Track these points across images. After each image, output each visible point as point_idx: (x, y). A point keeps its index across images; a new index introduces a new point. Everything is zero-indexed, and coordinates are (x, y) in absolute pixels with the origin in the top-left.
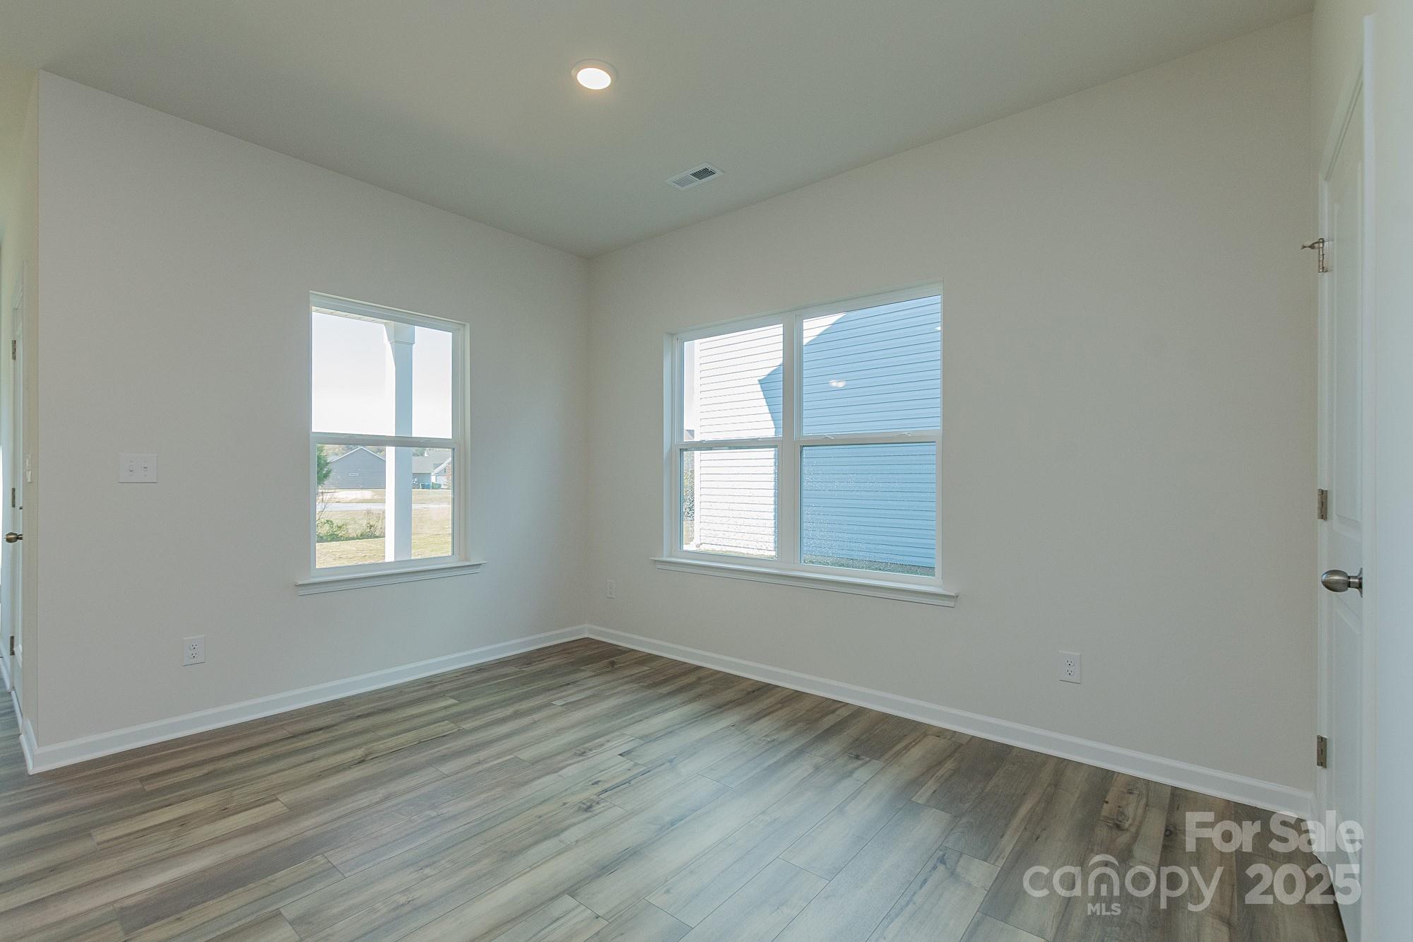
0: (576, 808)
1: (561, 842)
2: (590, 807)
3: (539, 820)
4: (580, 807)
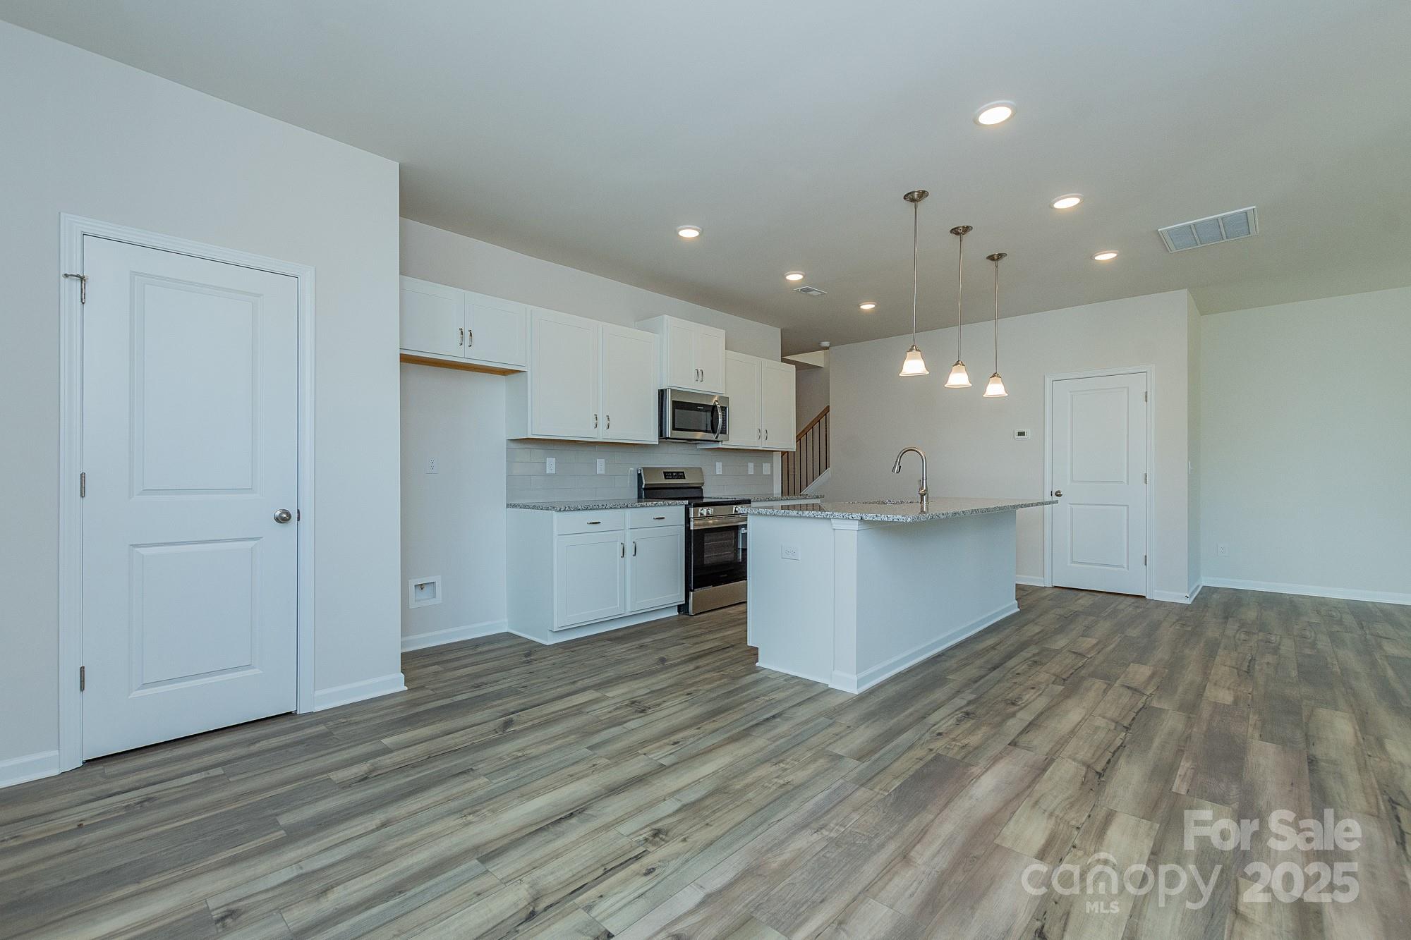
0: (671, 834)
1: (679, 800)
2: (655, 835)
3: (708, 821)
4: (666, 835)
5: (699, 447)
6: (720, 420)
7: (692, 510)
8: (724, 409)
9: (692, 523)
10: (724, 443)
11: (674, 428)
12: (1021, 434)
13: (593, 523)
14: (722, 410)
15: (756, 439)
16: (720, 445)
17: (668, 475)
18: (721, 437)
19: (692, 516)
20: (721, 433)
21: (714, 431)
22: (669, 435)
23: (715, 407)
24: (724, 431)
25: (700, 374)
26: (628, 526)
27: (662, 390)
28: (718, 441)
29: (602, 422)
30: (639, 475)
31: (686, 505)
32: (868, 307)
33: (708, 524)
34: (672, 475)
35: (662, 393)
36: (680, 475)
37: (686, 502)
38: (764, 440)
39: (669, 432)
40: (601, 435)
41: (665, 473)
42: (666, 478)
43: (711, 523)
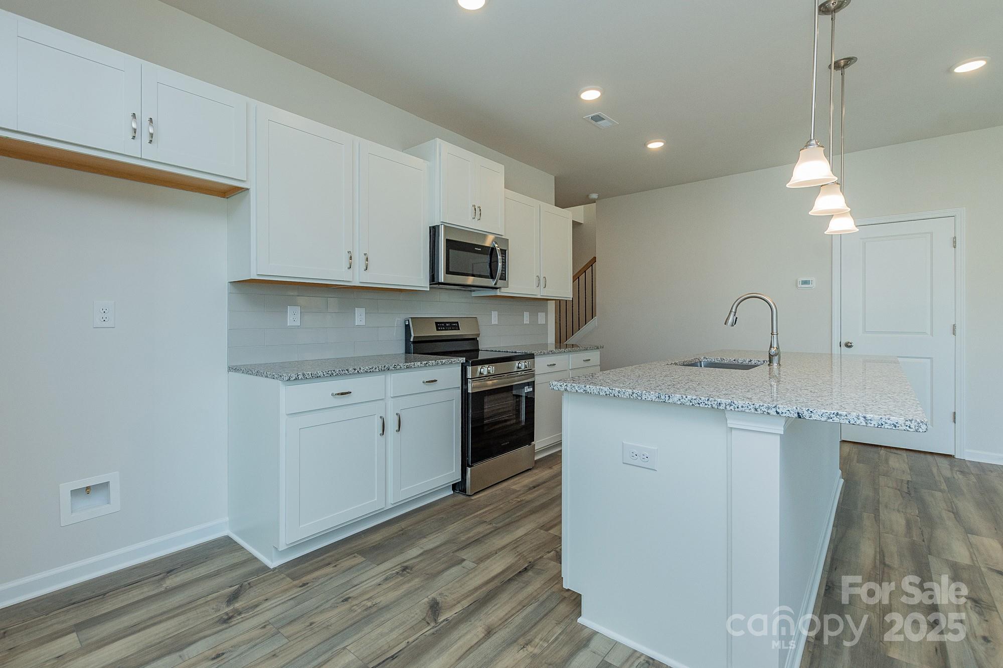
5: (474, 294)
6: (500, 264)
7: (469, 369)
8: (504, 252)
9: (470, 385)
10: (503, 290)
11: (448, 272)
12: (805, 282)
13: (342, 394)
14: (502, 254)
15: (535, 286)
16: (498, 293)
17: (440, 325)
18: (500, 283)
19: (469, 376)
20: (500, 279)
21: (492, 277)
22: (442, 280)
23: (493, 249)
24: (503, 277)
25: (477, 211)
26: (390, 393)
27: (434, 227)
28: (497, 288)
29: (359, 262)
30: (407, 327)
31: (462, 363)
32: (655, 145)
33: (487, 386)
34: (445, 326)
35: (434, 231)
36: (454, 326)
37: (463, 360)
38: (542, 287)
39: (442, 277)
40: (358, 278)
41: (437, 323)
42: (438, 330)
43: (490, 384)
